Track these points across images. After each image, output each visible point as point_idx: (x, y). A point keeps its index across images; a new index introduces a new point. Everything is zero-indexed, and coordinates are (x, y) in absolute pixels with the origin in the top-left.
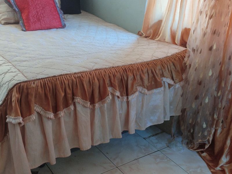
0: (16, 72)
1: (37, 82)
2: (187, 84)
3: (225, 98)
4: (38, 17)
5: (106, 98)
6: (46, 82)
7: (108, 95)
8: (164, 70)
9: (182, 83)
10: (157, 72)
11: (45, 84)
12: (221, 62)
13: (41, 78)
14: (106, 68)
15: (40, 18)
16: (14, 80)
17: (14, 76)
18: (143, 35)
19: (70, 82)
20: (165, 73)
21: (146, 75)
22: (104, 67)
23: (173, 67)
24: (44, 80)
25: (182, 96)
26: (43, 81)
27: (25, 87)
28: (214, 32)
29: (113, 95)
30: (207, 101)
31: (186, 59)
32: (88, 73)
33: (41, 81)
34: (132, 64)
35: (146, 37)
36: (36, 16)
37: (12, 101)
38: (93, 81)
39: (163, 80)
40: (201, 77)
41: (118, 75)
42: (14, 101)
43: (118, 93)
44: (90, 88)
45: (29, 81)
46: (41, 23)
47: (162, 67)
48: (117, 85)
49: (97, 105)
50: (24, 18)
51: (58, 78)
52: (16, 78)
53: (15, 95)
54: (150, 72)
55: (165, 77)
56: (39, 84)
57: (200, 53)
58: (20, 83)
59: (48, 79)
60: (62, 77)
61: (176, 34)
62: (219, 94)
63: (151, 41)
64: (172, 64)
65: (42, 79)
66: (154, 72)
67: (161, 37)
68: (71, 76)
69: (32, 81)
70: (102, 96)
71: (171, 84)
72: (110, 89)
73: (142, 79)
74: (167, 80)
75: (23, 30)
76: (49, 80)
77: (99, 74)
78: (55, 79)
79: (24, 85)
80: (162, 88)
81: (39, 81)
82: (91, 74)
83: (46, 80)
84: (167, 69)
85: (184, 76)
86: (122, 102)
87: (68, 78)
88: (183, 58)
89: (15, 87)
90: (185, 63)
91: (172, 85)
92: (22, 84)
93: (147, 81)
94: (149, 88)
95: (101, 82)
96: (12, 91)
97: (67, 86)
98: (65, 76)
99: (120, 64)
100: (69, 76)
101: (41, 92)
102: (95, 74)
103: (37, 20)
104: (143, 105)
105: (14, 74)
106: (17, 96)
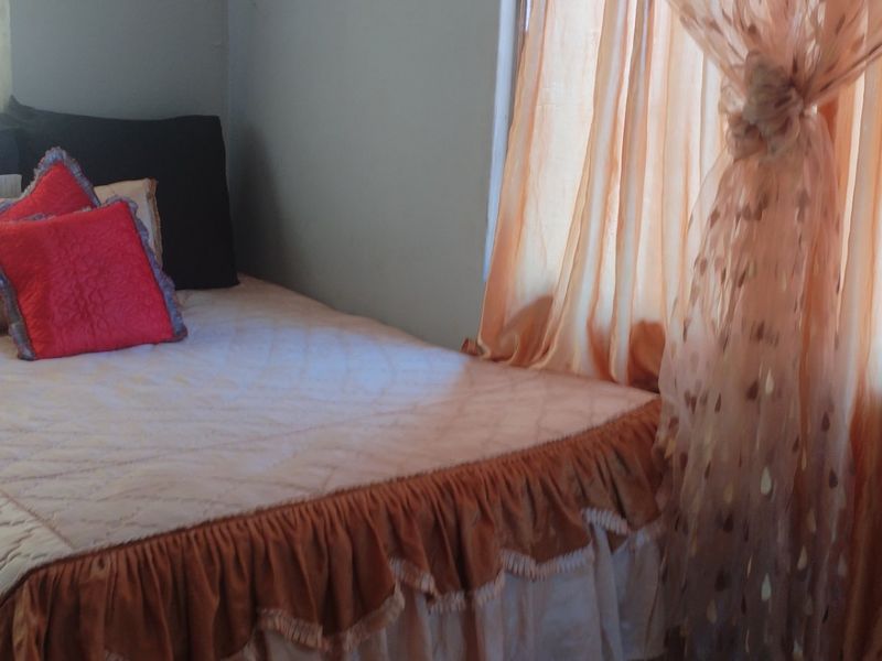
0: (22, 522)
1: (114, 555)
2: (680, 528)
3: (824, 577)
4: (82, 303)
5: (382, 608)
6: (150, 556)
7: (392, 592)
8: (586, 481)
9: (658, 527)
10: (564, 487)
11: (144, 565)
12: (798, 440)
13: (128, 540)
14: (374, 486)
15: (90, 308)
16: (19, 554)
17: (17, 537)
18: (482, 352)
19: (243, 546)
20: (591, 492)
21: (525, 501)
22: (367, 480)
23: (616, 466)
24: (138, 547)
25: (664, 578)
26: (136, 552)
27: (66, 582)
28: (759, 333)
29: (409, 591)
30: (766, 591)
31: (662, 434)
32: (310, 507)
33: (130, 551)
34: (468, 464)
35: (495, 360)
36: (76, 302)
37: (15, 643)
38: (331, 539)
39: (589, 520)
40: (729, 498)
41: (423, 509)
42: (25, 643)
43: (427, 583)
44: (320, 569)
45: (82, 557)
46: (92, 326)
47: (580, 470)
48: (421, 547)
49: (349, 638)
50: (25, 312)
51: (196, 537)
52: (25, 547)
53: (26, 619)
54: (537, 489)
55: (592, 507)
56: (123, 565)
57: (718, 408)
58: (46, 566)
59: (154, 543)
60: (212, 532)
61: (609, 342)
62: (802, 562)
63: (519, 373)
64: (612, 457)
65: (132, 543)
66: (553, 489)
67: (553, 358)
68: (246, 524)
69: (93, 554)
70: (369, 600)
71: (618, 532)
72: (395, 568)
73: (510, 518)
74: (604, 519)
75: (22, 357)
76: (160, 547)
77: (351, 509)
78: (184, 540)
79: (63, 572)
80: (589, 551)
81: (122, 552)
82: (318, 512)
83: (147, 545)
84: (596, 474)
85: (661, 500)
86: (442, 617)
87: (235, 531)
88: (651, 430)
89: (26, 584)
90: (661, 452)
91: (622, 538)
92: (53, 571)
93: (531, 525)
94: (542, 554)
95: (362, 539)
96: (13, 604)
97: (231, 565)
98: (223, 526)
99: (426, 465)
100: (238, 526)
101: (129, 598)
102: (334, 511)
103: (79, 315)
104: (522, 622)
105: (19, 531)
106: (34, 621)
